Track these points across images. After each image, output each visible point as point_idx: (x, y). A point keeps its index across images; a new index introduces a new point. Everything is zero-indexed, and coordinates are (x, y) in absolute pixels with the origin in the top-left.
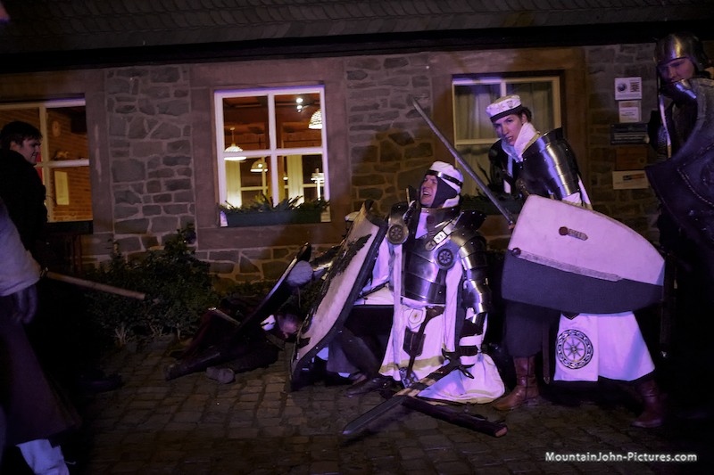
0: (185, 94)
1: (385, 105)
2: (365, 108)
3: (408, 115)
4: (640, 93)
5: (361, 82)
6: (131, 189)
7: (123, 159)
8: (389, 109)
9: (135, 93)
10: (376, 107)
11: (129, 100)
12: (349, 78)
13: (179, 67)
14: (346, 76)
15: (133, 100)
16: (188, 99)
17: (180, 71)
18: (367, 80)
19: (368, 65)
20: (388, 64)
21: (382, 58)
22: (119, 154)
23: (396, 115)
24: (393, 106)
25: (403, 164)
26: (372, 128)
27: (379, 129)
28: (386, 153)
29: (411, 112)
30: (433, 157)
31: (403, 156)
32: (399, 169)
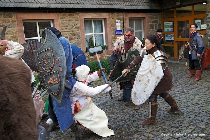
0: (15, 22)
2: (65, 27)
4: (120, 23)
5: (63, 20)
8: (70, 27)
10: (67, 26)
12: (60, 18)
17: (13, 15)
18: (65, 19)
19: (65, 15)
20: (69, 15)
23: (72, 28)
25: (74, 41)
26: (66, 32)
27: (68, 32)
28: (70, 38)
29: (75, 28)
30: (81, 39)
31: (74, 39)
32: (73, 42)
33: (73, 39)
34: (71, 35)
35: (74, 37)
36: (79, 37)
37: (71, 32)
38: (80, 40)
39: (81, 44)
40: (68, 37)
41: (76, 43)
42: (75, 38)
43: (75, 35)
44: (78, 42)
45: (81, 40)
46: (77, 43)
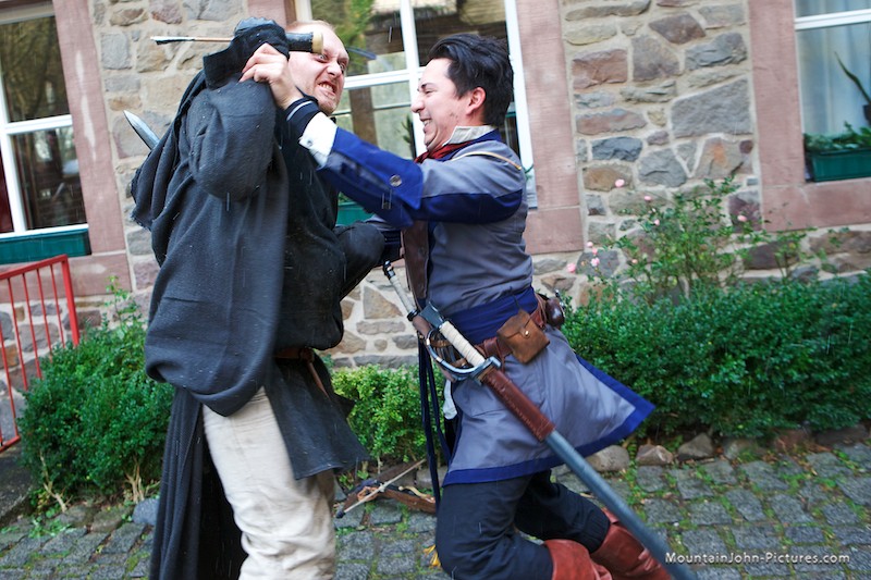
22: (123, 104)
25: (682, 83)
28: (644, 64)
30: (748, 64)
31: (682, 66)
32: (675, 94)
33: (671, 71)
35: (680, 54)
36: (733, 52)
38: (745, 71)
39: (752, 109)
40: (630, 58)
41: (703, 100)
42: (695, 61)
43: (694, 32)
44: (718, 93)
45: (749, 77)
46: (717, 101)
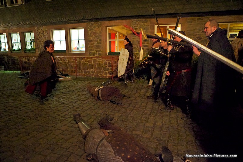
0: (149, 26)
1: (196, 30)
2: (191, 30)
3: (202, 32)
5: (191, 24)
6: (135, 46)
7: (135, 40)
8: (197, 31)
9: (138, 25)
10: (194, 30)
11: (136, 27)
12: (188, 23)
13: (148, 19)
14: (187, 22)
15: (137, 27)
16: (149, 27)
17: (148, 20)
18: (193, 23)
19: (193, 19)
20: (198, 19)
21: (197, 18)
22: (134, 39)
23: (198, 32)
24: (198, 30)
26: (192, 35)
27: (194, 35)
29: (203, 32)
34: (197, 38)
37: (198, 36)
43: (201, 39)
